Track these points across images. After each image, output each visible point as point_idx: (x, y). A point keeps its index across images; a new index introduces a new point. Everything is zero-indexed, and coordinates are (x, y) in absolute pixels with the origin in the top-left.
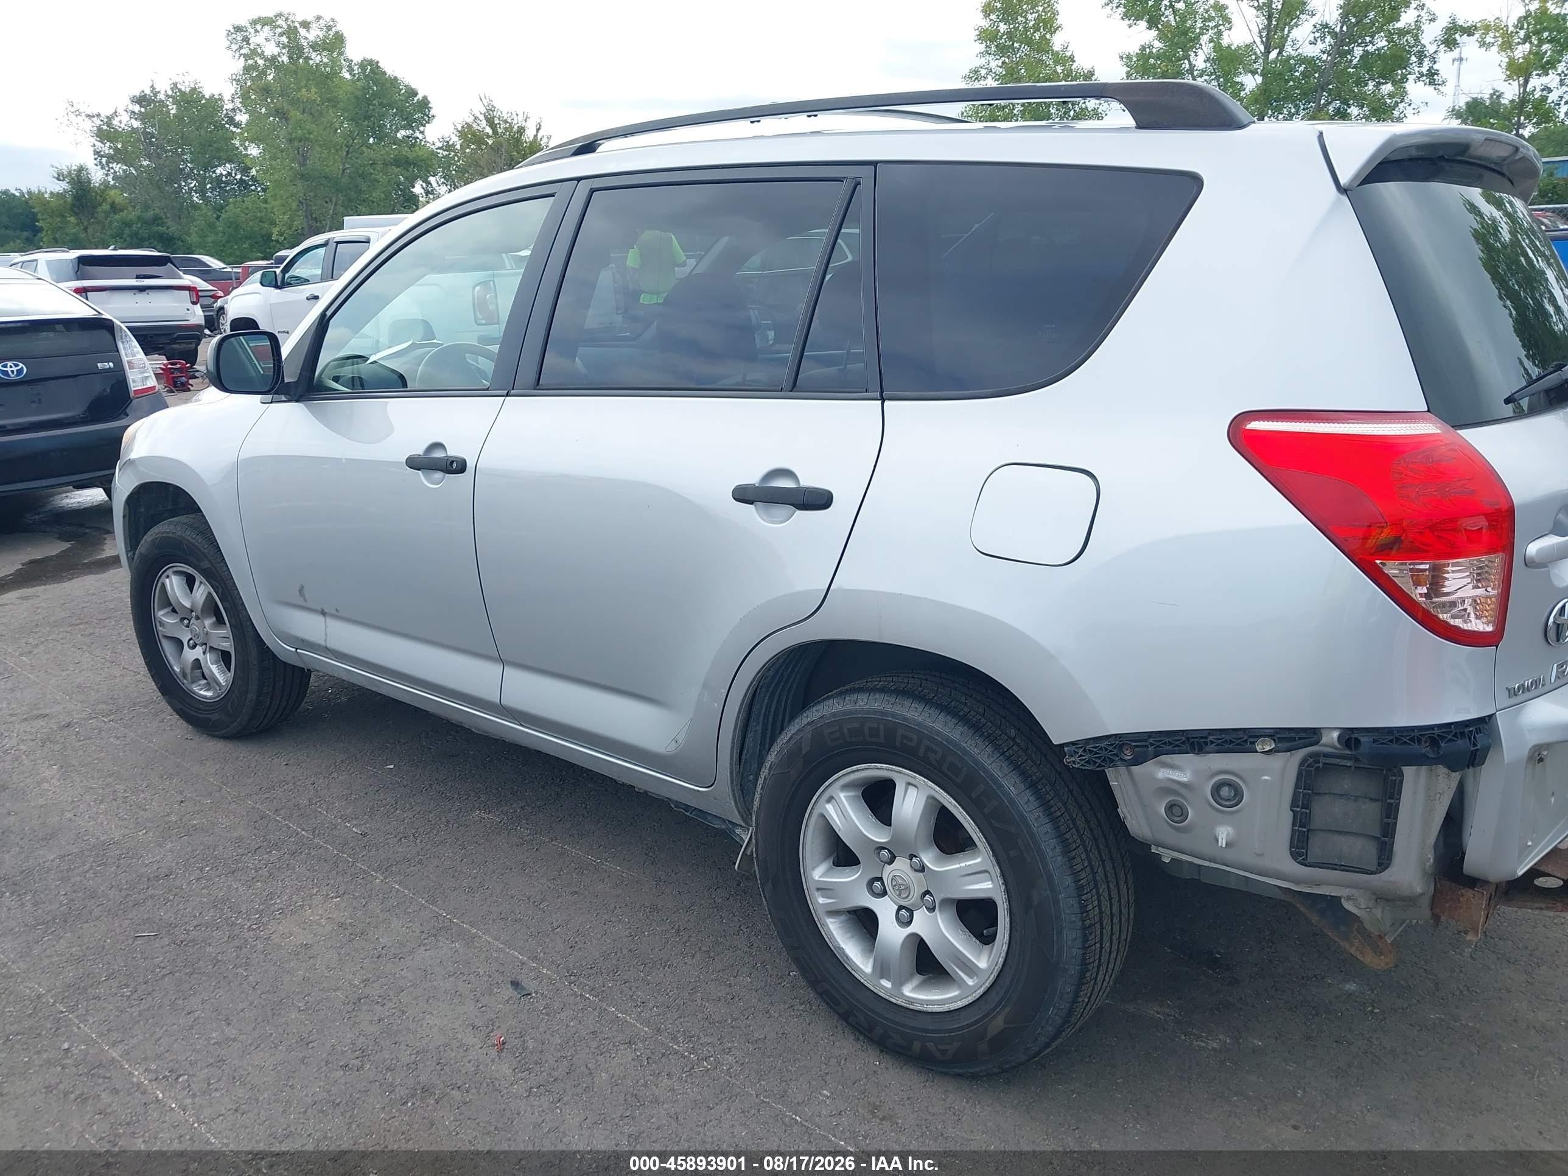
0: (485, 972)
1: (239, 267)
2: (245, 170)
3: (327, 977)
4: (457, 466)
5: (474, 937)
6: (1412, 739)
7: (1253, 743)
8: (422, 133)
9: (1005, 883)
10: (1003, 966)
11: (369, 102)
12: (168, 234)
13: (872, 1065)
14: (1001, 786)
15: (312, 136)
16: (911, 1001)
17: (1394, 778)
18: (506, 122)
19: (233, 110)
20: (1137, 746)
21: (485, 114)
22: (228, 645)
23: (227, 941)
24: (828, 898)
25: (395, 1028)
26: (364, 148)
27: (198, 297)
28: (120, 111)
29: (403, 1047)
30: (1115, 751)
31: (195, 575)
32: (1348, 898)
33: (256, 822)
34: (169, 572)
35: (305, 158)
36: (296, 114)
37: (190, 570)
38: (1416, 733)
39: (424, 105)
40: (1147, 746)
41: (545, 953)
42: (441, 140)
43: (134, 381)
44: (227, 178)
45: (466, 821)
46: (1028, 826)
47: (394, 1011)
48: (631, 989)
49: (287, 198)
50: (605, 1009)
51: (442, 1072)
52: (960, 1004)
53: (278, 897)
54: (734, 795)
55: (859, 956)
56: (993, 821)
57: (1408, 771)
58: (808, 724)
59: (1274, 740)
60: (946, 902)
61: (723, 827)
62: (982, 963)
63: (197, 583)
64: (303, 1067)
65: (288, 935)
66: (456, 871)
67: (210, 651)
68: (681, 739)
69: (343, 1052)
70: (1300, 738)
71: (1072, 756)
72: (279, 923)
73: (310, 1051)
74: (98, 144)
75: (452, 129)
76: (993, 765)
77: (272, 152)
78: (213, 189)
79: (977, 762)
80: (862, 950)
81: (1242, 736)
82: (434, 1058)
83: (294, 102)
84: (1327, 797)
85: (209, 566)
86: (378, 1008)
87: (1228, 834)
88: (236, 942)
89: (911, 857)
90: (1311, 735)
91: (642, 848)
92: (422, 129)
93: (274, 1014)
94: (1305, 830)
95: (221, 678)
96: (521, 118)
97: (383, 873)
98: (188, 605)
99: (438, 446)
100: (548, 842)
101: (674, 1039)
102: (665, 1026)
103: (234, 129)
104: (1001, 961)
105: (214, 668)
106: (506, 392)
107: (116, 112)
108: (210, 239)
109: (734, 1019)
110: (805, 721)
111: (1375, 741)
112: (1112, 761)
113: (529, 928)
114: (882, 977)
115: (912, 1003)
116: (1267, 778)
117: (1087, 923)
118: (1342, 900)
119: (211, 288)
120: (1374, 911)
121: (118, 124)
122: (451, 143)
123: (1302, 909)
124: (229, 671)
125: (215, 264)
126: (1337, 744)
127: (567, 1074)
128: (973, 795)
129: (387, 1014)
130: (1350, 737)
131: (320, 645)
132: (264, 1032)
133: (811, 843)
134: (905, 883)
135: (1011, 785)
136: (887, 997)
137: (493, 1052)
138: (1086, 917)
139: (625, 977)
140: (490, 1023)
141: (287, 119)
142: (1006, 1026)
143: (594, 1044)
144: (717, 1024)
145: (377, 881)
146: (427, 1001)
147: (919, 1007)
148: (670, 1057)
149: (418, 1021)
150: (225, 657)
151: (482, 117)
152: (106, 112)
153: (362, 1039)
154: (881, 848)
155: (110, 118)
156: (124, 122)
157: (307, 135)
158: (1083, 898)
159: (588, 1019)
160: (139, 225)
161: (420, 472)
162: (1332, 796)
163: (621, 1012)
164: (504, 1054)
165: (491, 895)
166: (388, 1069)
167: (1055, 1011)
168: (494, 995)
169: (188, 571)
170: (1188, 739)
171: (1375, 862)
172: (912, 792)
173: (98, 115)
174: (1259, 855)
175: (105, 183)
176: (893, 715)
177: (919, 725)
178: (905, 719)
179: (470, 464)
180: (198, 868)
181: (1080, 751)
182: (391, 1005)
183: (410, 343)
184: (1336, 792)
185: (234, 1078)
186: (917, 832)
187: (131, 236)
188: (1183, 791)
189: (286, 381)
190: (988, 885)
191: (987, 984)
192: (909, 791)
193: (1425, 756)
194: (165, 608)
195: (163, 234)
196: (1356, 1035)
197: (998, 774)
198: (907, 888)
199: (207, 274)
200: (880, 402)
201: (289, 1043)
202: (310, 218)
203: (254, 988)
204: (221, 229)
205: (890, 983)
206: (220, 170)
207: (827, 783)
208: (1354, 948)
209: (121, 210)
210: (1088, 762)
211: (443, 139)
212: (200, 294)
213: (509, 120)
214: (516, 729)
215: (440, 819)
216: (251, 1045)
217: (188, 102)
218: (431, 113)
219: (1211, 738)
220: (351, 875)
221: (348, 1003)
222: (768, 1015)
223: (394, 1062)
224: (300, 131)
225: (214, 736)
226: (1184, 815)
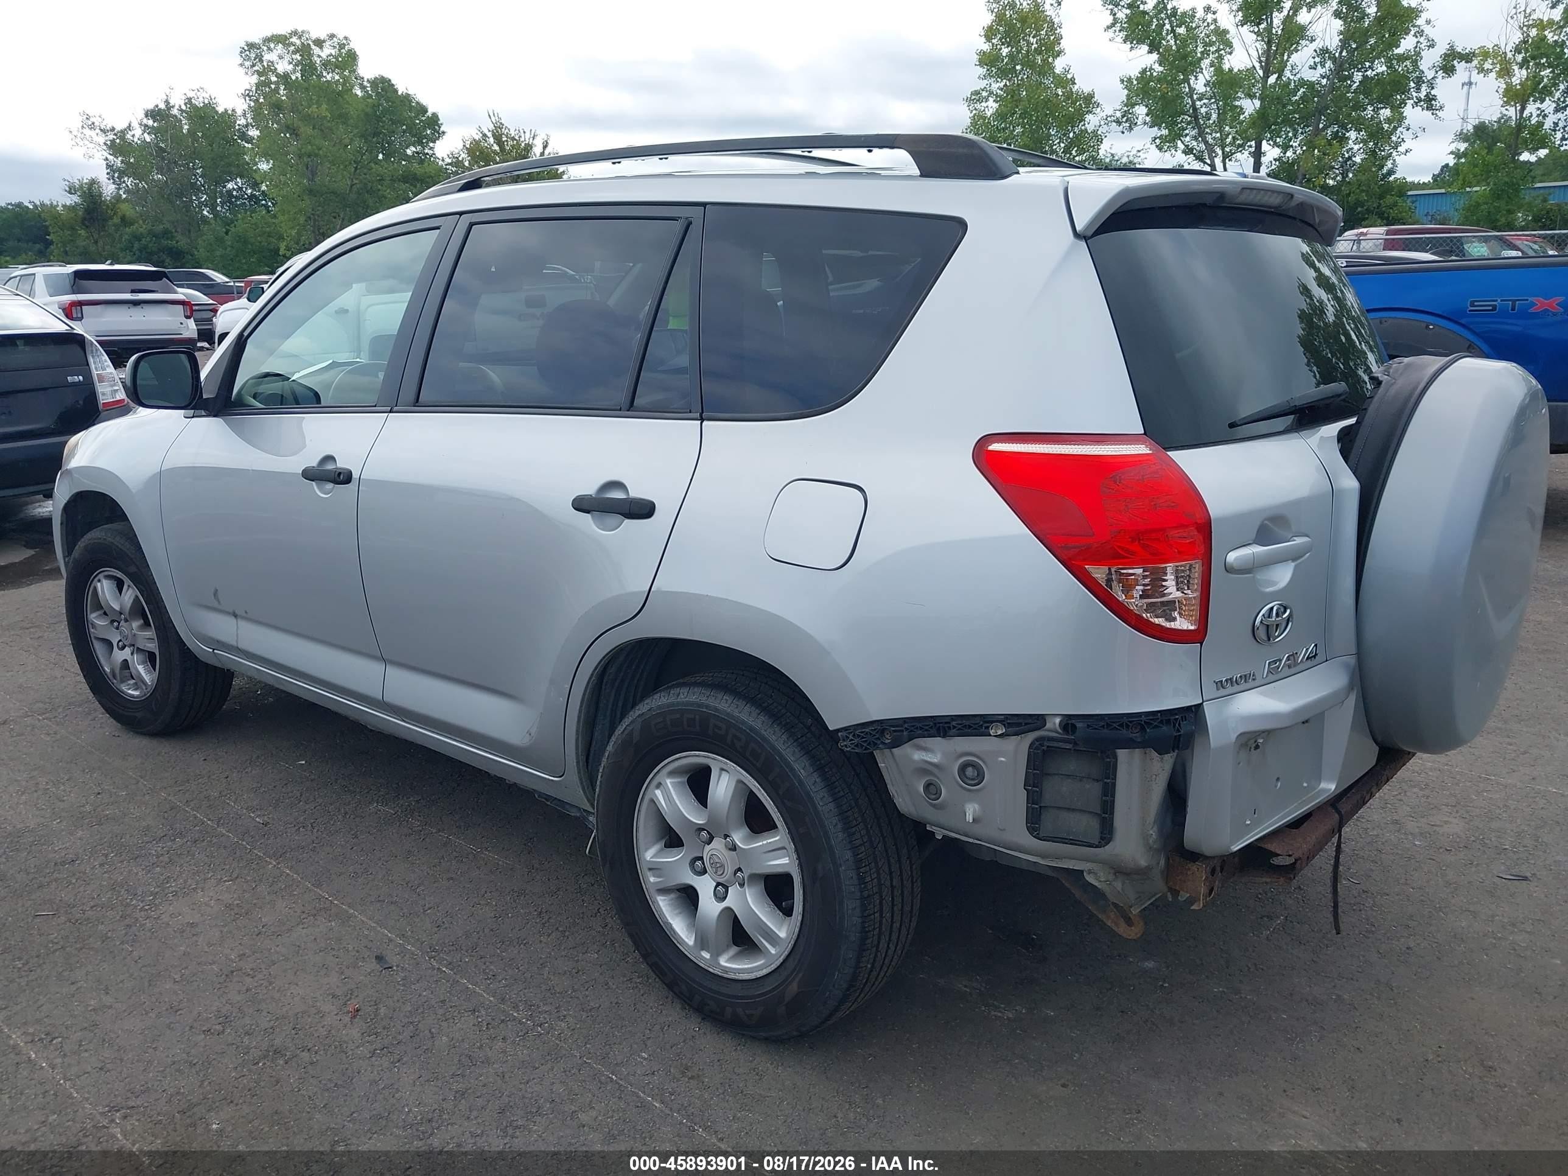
0: (354, 948)
1: (243, 281)
2: (255, 185)
3: (206, 952)
4: (343, 478)
5: (350, 917)
6: (1121, 725)
7: (987, 728)
8: (431, 148)
9: (799, 858)
10: (799, 935)
11: (379, 119)
12: (177, 248)
13: (692, 1030)
14: (792, 770)
15: (321, 152)
16: (726, 970)
17: (1108, 760)
18: (513, 139)
19: (247, 126)
20: (894, 731)
21: (493, 131)
22: (153, 647)
23: (119, 920)
24: (658, 877)
25: (261, 997)
26: (372, 165)
27: (192, 311)
28: (135, 124)
29: (264, 1013)
30: (877, 736)
31: (124, 580)
32: (1090, 872)
33: (166, 812)
34: (101, 576)
35: (314, 174)
36: (306, 130)
37: (119, 575)
38: (1125, 719)
39: (434, 122)
40: (903, 731)
41: (412, 932)
42: (451, 156)
43: (103, 394)
44: (238, 192)
45: (362, 812)
46: (815, 808)
47: (262, 982)
48: (485, 964)
49: (295, 213)
50: (458, 981)
51: (297, 1036)
52: (765, 972)
53: (174, 881)
54: (582, 783)
55: (685, 929)
56: (786, 801)
57: (1122, 754)
58: (639, 716)
59: (1004, 725)
60: (754, 878)
61: (578, 815)
62: (782, 934)
63: (125, 587)
64: (168, 1032)
65: (177, 915)
66: (345, 858)
67: (137, 653)
68: (533, 731)
69: (208, 1019)
70: (1026, 724)
71: (844, 740)
72: (170, 904)
73: (178, 1017)
74: (111, 158)
75: (460, 146)
76: (787, 750)
77: (281, 168)
78: (223, 203)
79: (774, 748)
80: (688, 926)
81: (978, 722)
82: (291, 1025)
83: (307, 119)
84: (1057, 777)
85: (136, 570)
86: (248, 980)
87: (975, 811)
88: (128, 921)
89: (726, 836)
90: (1036, 721)
91: (523, 838)
92: (431, 145)
93: (150, 985)
94: (1037, 806)
95: (147, 678)
96: (528, 135)
97: (277, 859)
98: (117, 607)
99: (330, 458)
100: (436, 833)
101: (516, 1007)
102: (510, 996)
103: (246, 145)
104: (797, 930)
105: (141, 668)
106: (390, 408)
107: (130, 125)
108: (218, 253)
109: (574, 991)
110: (638, 713)
111: (1088, 726)
112: (875, 744)
113: (402, 909)
114: (702, 949)
115: (726, 972)
116: (1003, 759)
117: (866, 894)
118: (1085, 874)
119: (211, 302)
120: (1115, 884)
121: (132, 138)
122: (460, 159)
123: (1066, 884)
124: (155, 670)
125: (219, 278)
126: (1060, 730)
127: (411, 1037)
128: (770, 778)
129: (256, 984)
130: (1069, 723)
131: (232, 646)
132: (138, 1000)
133: (643, 828)
134: (719, 861)
135: (801, 768)
136: (706, 968)
137: (347, 1019)
138: (864, 888)
139: (482, 954)
140: (349, 992)
141: (297, 135)
142: (800, 990)
143: (441, 1012)
144: (558, 995)
145: (270, 866)
146: (295, 973)
147: (732, 976)
148: (509, 1022)
149: (283, 991)
150: (151, 657)
151: (489, 134)
152: (120, 126)
153: (228, 1007)
154: (700, 829)
155: (123, 132)
156: (137, 136)
157: (317, 151)
158: (861, 870)
159: (440, 990)
160: (148, 239)
161: (313, 483)
162: (1061, 776)
163: (471, 984)
164: (356, 1020)
165: (373, 880)
166: (247, 1033)
167: (840, 975)
168: (358, 968)
169: (118, 576)
170: (935, 724)
171: (1097, 834)
172: (725, 777)
173: (113, 129)
174: (1001, 830)
175: (117, 198)
176: (707, 707)
177: (728, 714)
178: (716, 710)
179: (355, 475)
180: (103, 854)
181: (851, 737)
182: (261, 976)
183: (331, 361)
184: (1063, 773)
185: (104, 1040)
186: (728, 813)
187: (140, 251)
188: (935, 771)
189: (204, 397)
190: (785, 861)
191: (786, 953)
192: (723, 776)
193: (1131, 740)
194: (98, 610)
195: (171, 248)
196: (1142, 1006)
197: (791, 759)
198: (722, 866)
199: (209, 288)
200: (699, 422)
201: (159, 1011)
202: (317, 233)
203: (136, 962)
204: (230, 243)
205: (709, 955)
206: (230, 186)
207: (655, 771)
208: (1110, 921)
209: (132, 224)
210: (857, 746)
211: (452, 155)
212: (195, 308)
213: (517, 138)
214: (399, 724)
215: (339, 810)
216: (125, 1011)
217: (201, 118)
218: (441, 129)
219: (954, 723)
220: (247, 861)
221: (221, 976)
222: (606, 987)
223: (253, 1027)
224: (310, 147)
225: (137, 733)
226: (938, 794)
